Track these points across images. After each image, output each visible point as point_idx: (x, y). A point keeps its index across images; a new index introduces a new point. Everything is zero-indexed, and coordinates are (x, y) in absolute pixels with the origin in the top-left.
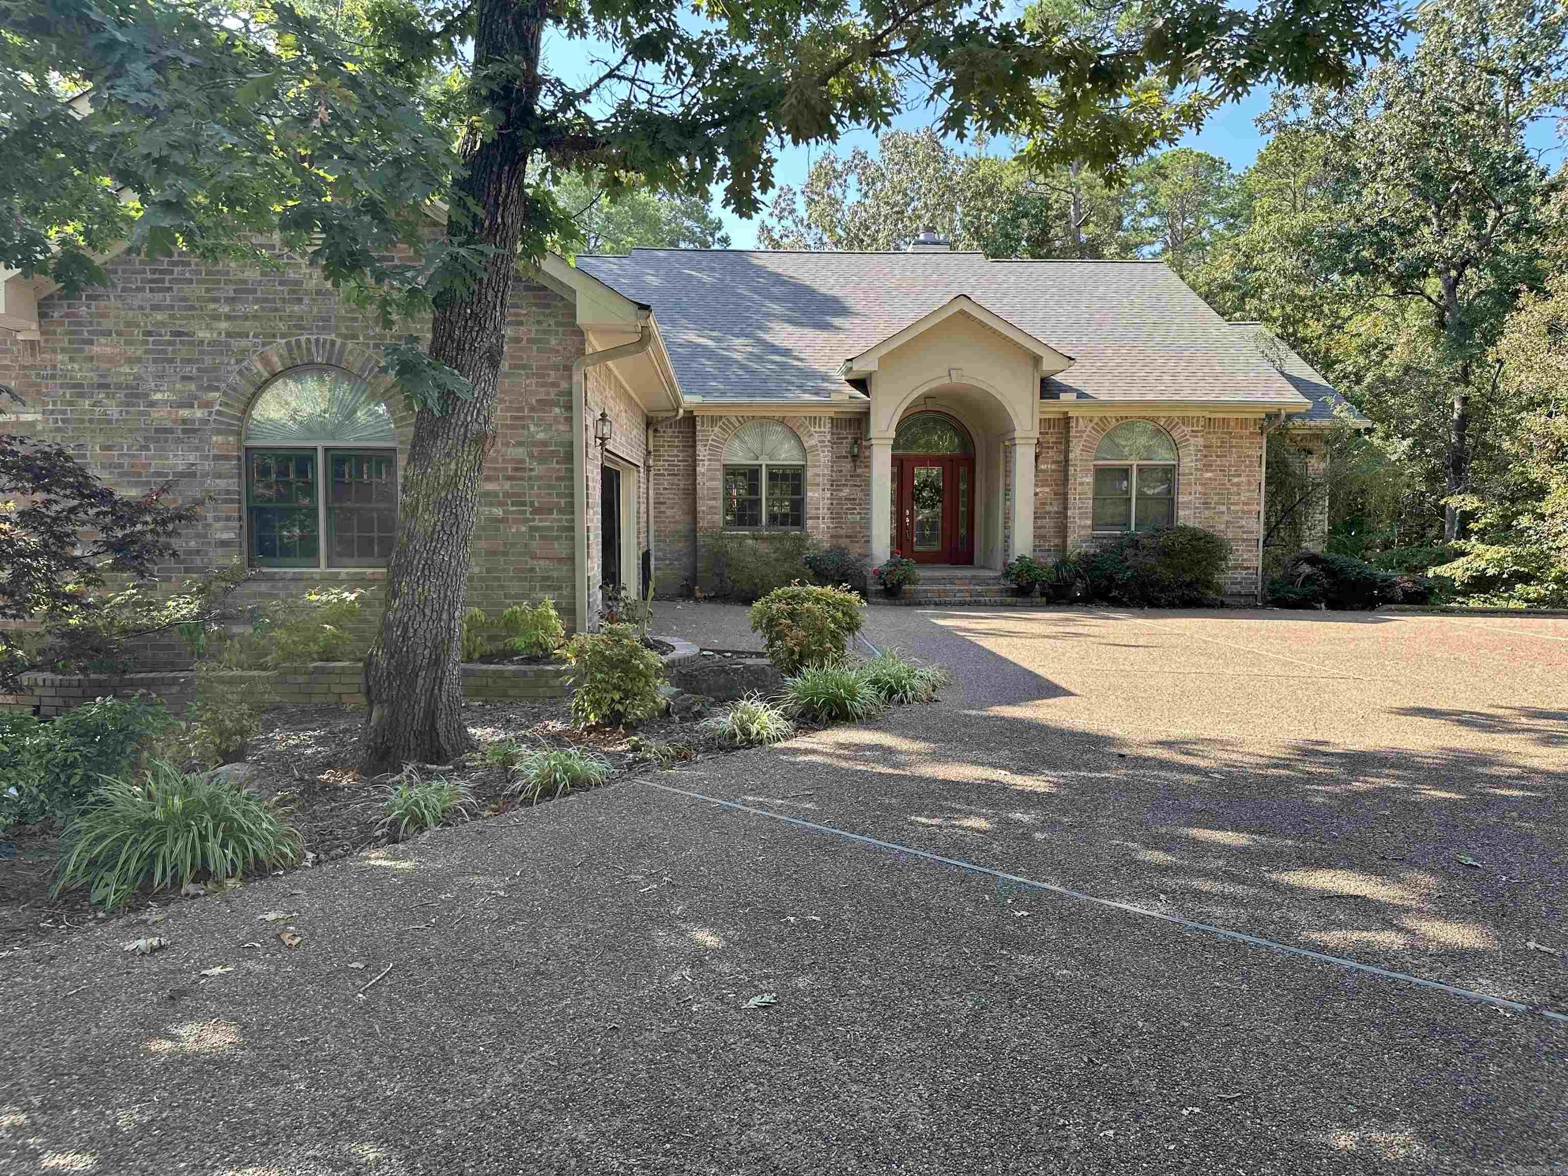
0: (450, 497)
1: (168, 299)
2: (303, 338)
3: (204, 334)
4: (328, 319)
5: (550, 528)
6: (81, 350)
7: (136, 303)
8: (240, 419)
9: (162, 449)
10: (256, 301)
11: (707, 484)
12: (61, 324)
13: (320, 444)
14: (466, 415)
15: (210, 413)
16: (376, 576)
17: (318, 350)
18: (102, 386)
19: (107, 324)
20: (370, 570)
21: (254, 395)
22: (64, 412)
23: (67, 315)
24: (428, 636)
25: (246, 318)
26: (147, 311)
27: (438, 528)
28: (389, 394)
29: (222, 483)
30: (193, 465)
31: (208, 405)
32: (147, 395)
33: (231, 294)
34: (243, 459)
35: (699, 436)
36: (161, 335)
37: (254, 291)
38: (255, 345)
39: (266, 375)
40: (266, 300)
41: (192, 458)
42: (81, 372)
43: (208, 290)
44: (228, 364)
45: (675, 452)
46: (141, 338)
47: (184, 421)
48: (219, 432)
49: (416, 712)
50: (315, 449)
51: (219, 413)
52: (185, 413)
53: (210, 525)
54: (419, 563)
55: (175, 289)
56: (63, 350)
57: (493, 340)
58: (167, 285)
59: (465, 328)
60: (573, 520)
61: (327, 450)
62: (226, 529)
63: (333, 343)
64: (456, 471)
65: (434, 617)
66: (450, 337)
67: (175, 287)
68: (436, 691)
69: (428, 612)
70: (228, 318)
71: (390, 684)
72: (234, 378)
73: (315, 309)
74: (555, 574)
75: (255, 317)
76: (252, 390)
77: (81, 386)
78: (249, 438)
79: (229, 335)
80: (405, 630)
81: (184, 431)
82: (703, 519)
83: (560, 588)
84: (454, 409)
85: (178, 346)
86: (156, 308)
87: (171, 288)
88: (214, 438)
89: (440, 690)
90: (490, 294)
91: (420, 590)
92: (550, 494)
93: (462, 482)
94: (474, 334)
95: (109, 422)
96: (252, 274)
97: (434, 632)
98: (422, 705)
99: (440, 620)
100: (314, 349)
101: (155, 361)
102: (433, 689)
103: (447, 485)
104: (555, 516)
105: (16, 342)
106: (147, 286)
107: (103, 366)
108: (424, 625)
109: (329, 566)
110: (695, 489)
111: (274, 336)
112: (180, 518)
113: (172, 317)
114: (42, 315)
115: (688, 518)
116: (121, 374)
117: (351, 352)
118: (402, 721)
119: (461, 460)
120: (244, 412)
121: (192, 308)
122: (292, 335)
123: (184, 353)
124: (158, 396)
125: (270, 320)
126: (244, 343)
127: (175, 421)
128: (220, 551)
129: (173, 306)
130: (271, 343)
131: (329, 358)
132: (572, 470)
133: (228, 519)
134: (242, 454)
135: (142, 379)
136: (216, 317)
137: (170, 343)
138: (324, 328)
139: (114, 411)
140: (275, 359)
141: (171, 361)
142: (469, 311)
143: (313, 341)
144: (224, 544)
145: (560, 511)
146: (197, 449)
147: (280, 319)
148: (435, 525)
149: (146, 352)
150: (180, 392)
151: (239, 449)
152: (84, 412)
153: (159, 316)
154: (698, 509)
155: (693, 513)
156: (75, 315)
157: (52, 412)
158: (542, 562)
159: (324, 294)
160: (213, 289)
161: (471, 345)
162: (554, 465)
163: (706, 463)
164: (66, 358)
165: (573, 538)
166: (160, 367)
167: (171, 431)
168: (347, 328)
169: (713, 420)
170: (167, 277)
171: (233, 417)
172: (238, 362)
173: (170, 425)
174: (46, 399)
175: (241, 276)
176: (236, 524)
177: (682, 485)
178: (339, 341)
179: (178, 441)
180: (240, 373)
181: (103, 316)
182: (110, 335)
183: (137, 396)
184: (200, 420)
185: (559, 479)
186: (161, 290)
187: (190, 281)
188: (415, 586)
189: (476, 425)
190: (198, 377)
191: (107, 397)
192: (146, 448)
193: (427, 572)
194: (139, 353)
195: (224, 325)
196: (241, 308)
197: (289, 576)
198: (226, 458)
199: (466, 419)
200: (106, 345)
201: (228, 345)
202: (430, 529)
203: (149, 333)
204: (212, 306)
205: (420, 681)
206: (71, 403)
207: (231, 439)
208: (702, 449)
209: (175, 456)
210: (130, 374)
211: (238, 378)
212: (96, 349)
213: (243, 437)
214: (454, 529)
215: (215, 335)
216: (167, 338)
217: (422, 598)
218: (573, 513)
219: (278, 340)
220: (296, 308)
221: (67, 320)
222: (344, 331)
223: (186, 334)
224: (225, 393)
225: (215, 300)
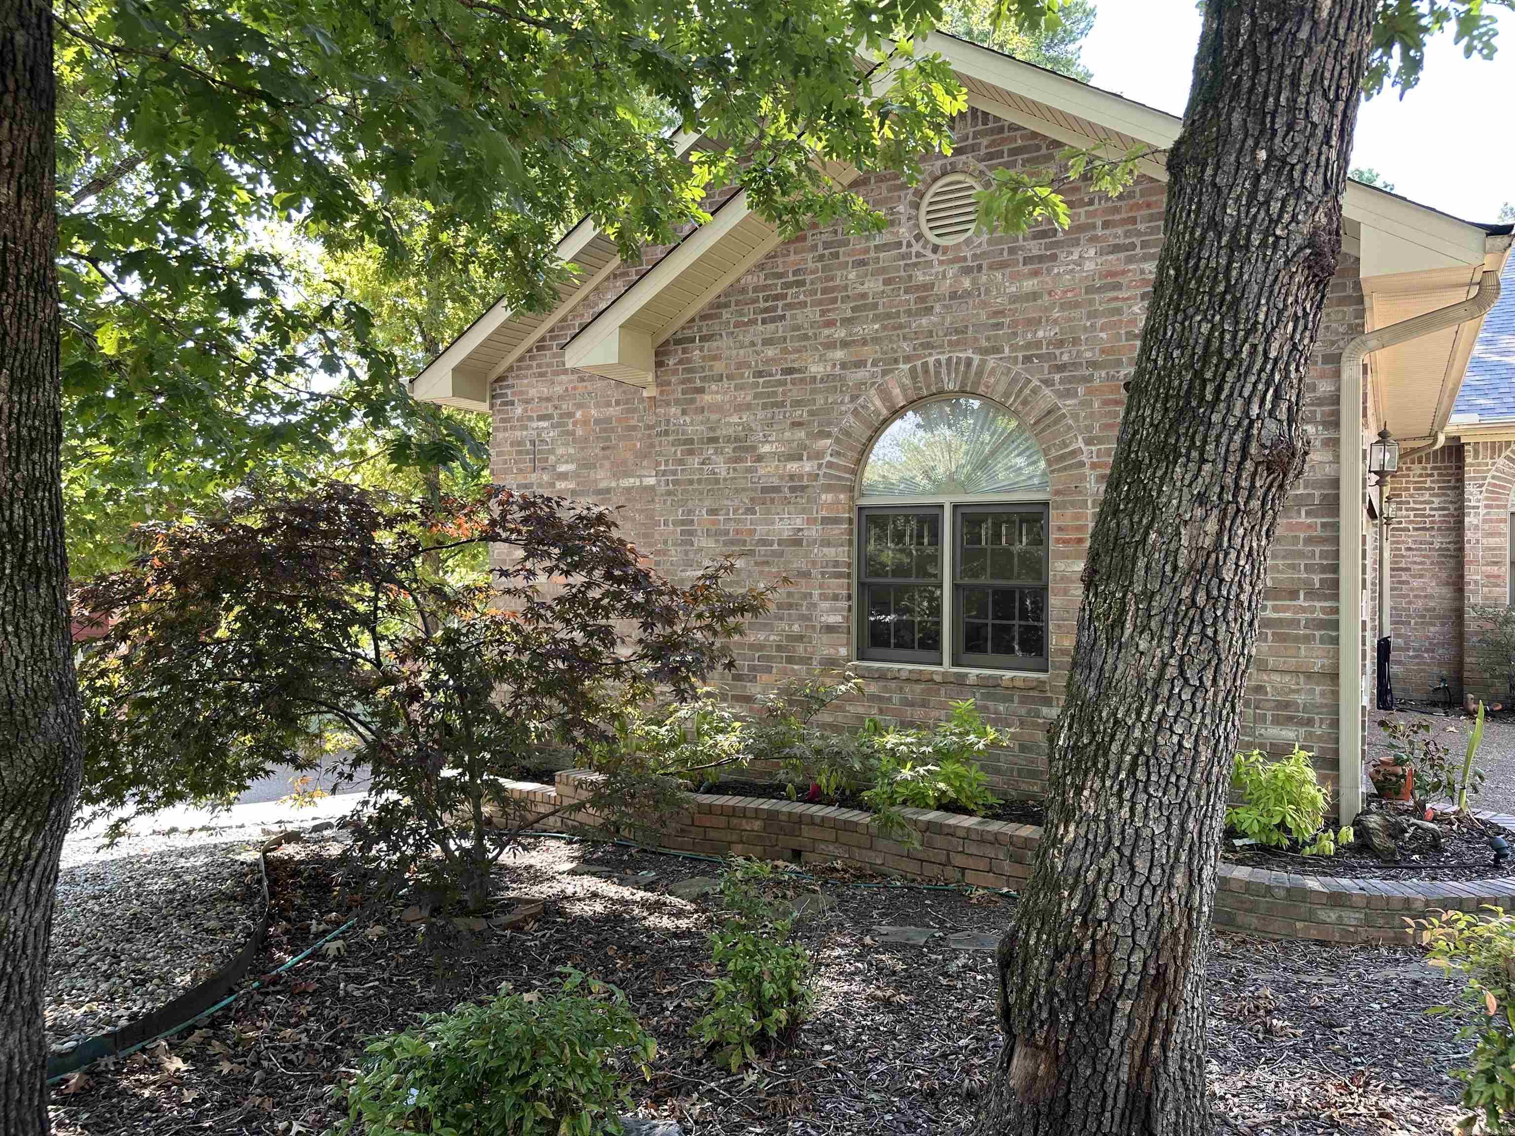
0: (1201, 598)
1: (780, 330)
2: (931, 360)
3: (816, 369)
4: (964, 331)
5: (1294, 623)
6: (693, 401)
7: (747, 340)
8: (854, 472)
9: (768, 512)
10: (876, 319)
11: (1485, 541)
12: (675, 372)
13: (947, 501)
14: (1248, 402)
15: (820, 466)
16: (1018, 684)
17: (949, 374)
18: (713, 440)
19: (719, 367)
20: (1009, 674)
21: (870, 439)
22: (674, 473)
23: (681, 362)
24: (1141, 922)
25: (864, 342)
26: (759, 348)
27: (1171, 671)
28: (1042, 425)
29: (830, 552)
30: (800, 530)
31: (819, 455)
32: (754, 448)
33: (849, 314)
34: (855, 521)
35: (1469, 472)
36: (771, 375)
37: (875, 306)
38: (873, 375)
39: (885, 412)
40: (888, 316)
41: (799, 522)
42: (694, 427)
43: (823, 313)
44: (842, 402)
45: (1427, 497)
46: (751, 380)
47: (792, 477)
48: (828, 488)
49: (1111, 1090)
50: (941, 507)
51: (830, 465)
52: (793, 467)
53: (815, 605)
54: (1123, 751)
55: (788, 317)
56: (677, 402)
57: (1321, 218)
58: (780, 312)
59: (1252, 195)
60: (1336, 611)
61: (955, 507)
62: (834, 610)
63: (969, 362)
64: (1219, 534)
65: (1156, 879)
66: (1214, 224)
67: (788, 314)
68: (1155, 1051)
69: (1141, 865)
70: (845, 344)
71: (1053, 1012)
72: (849, 420)
73: (949, 319)
74: (1300, 699)
75: (876, 340)
76: (869, 433)
77: (691, 441)
78: (863, 495)
79: (844, 366)
80: (1089, 902)
81: (793, 489)
82: (1475, 592)
83: (1310, 722)
84: (1219, 390)
85: (789, 386)
86: (767, 342)
87: (783, 317)
88: (823, 497)
89: (1164, 1048)
90: (1318, 107)
91: (1125, 812)
92: (1293, 567)
93: (1230, 564)
94: (1275, 207)
95: (717, 481)
96: (873, 285)
97: (1155, 912)
98: (1124, 1077)
99: (1170, 886)
100: (944, 370)
101: (765, 406)
102: (1149, 1043)
103: (1195, 572)
104: (1301, 602)
105: (642, 400)
106: (759, 318)
107: (714, 417)
108: (1131, 896)
109: (955, 663)
110: (1461, 549)
111: (896, 361)
112: (742, 610)
113: (785, 351)
114: (659, 364)
115: (1447, 592)
116: (729, 424)
117: (993, 372)
118: (1077, 1105)
119: (1232, 509)
120: (858, 462)
121: (806, 337)
122: (919, 357)
123: (795, 393)
124: (766, 449)
125: (891, 341)
126: (861, 374)
127: (781, 478)
128: (825, 638)
129: (785, 339)
130: (892, 371)
131: (963, 384)
132: (1336, 527)
133: (836, 598)
134: (854, 516)
135: (751, 429)
136: (831, 345)
137: (783, 383)
138: (958, 343)
139: (722, 469)
140: (897, 391)
141: (782, 404)
142: (1262, 155)
143: (944, 362)
144: (830, 629)
145: (1311, 594)
146: (804, 511)
147: (905, 339)
148: (1165, 665)
149: (756, 396)
150: (789, 442)
151: (851, 510)
152: (693, 471)
153: (770, 352)
154: (1467, 578)
155: (1458, 584)
156: (689, 360)
157: (664, 472)
158: (1276, 677)
159: (961, 297)
160: (828, 310)
161: (1267, 233)
162: (1303, 519)
163: (1482, 511)
164: (679, 412)
165: (1336, 641)
166: (769, 413)
167: (776, 489)
168: (988, 339)
169: (1495, 448)
170: (780, 304)
171: (846, 469)
172: (854, 398)
173: (776, 482)
174: (659, 459)
175: (861, 289)
176: (844, 604)
177: (1438, 541)
178: (976, 359)
179: (787, 502)
180: (855, 413)
181: (715, 358)
182: (721, 380)
183: (747, 449)
184: (809, 475)
185: (1309, 541)
186: (773, 320)
187: (804, 304)
188: (1113, 802)
189: (1272, 426)
190: (809, 422)
191: (716, 453)
192: (750, 511)
193: (1141, 774)
194: (749, 398)
195: (839, 354)
196: (861, 330)
197: (904, 675)
198: (836, 521)
199: (1246, 413)
200: (717, 393)
201: (842, 378)
202: (1152, 673)
203: (759, 374)
204: (827, 332)
205: (1119, 1024)
206: (681, 462)
207: (842, 496)
208: (1475, 491)
209: (781, 519)
210: (739, 425)
211: (852, 420)
212: (707, 398)
213: (856, 494)
214: (1209, 675)
215: (829, 368)
216: (778, 377)
217: (1130, 831)
218: (1336, 597)
219: (901, 366)
220: (924, 321)
221: (680, 367)
222: (984, 344)
223: (799, 371)
224: (838, 441)
225: (830, 324)
